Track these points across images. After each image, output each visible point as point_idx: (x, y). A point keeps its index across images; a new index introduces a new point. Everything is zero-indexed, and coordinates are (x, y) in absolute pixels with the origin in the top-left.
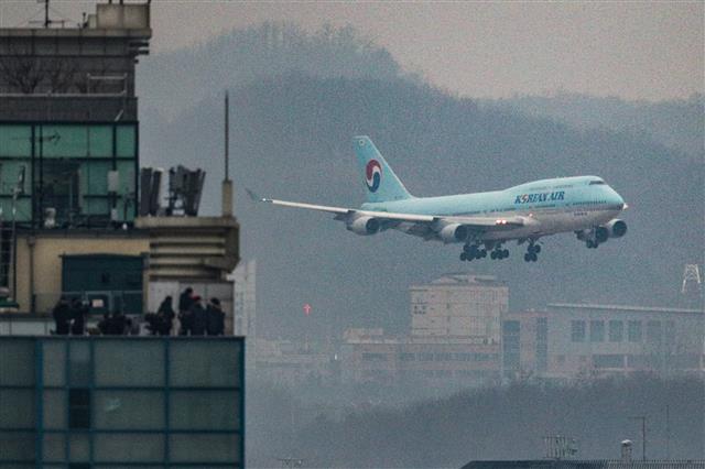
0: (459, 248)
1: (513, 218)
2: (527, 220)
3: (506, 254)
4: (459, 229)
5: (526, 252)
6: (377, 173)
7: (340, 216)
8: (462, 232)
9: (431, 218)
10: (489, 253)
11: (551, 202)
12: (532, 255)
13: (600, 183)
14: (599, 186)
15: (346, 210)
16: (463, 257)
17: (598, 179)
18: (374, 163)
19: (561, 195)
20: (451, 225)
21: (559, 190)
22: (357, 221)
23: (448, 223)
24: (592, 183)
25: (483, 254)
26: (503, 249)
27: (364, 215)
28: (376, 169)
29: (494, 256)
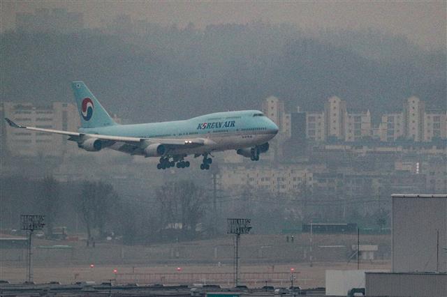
0: (157, 160)
1: (197, 140)
2: (206, 141)
3: (187, 164)
4: (159, 147)
5: (202, 163)
6: (90, 108)
7: (73, 138)
8: (161, 149)
9: (138, 139)
10: (176, 163)
11: (225, 128)
12: (206, 165)
13: (260, 115)
14: (261, 117)
15: (78, 134)
16: (159, 167)
17: (260, 112)
18: (88, 100)
19: (233, 124)
20: (154, 145)
21: (231, 120)
22: (86, 141)
23: (151, 143)
24: (255, 115)
25: (172, 164)
26: (185, 161)
27: (91, 137)
28: (89, 104)
29: (179, 166)
